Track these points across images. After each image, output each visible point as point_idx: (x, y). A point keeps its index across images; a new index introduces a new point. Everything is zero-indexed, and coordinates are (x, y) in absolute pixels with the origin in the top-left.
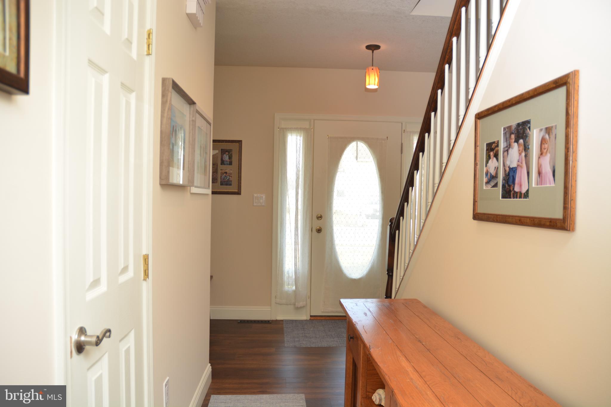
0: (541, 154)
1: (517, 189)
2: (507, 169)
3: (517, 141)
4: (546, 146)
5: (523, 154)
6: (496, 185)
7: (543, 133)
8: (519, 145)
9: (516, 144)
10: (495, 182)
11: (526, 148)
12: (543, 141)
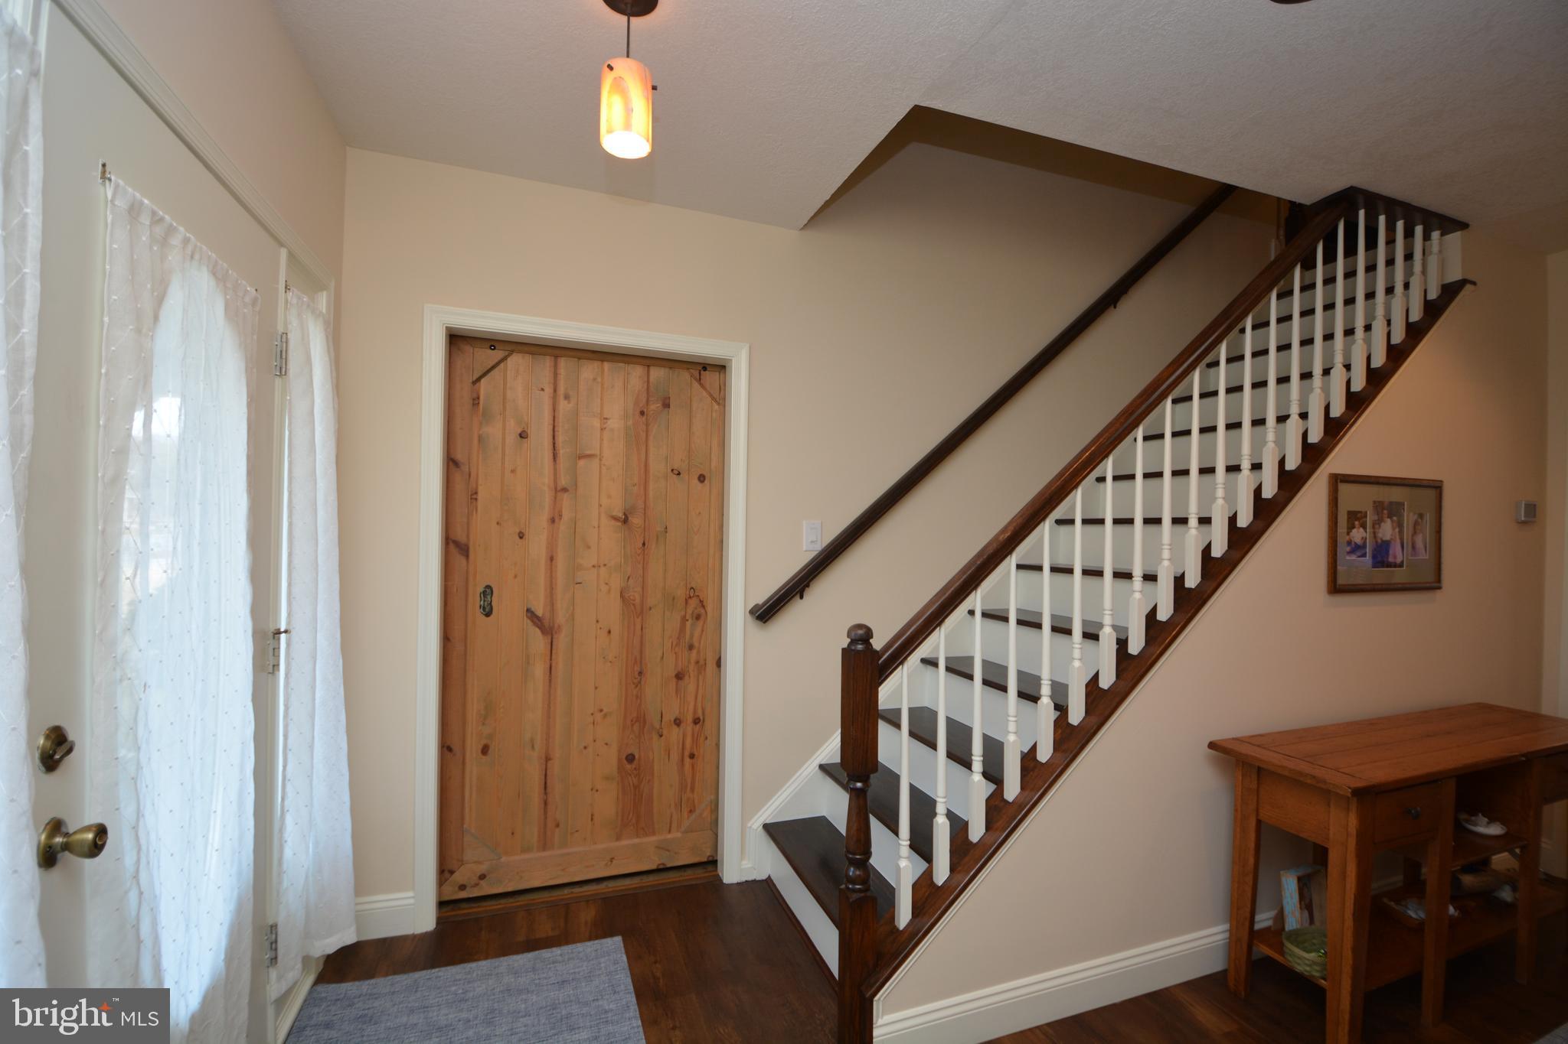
0: (1415, 533)
1: (1391, 559)
2: (1379, 541)
3: (1390, 516)
4: (1419, 527)
5: (1397, 530)
6: (1364, 555)
7: (1416, 517)
8: (1392, 521)
9: (1389, 520)
10: (1363, 552)
11: (1400, 525)
12: (1416, 524)
